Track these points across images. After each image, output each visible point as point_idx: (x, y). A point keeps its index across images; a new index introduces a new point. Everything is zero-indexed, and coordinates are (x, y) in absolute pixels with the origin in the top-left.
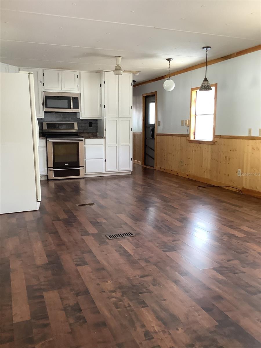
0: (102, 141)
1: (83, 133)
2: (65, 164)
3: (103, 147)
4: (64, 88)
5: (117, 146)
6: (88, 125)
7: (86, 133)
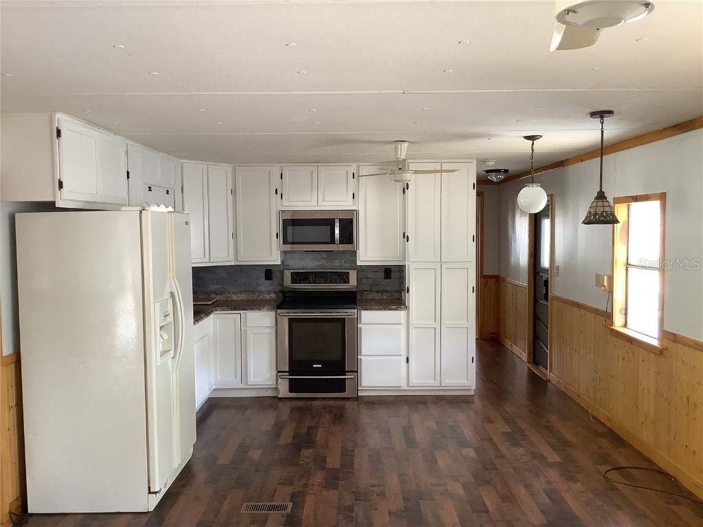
0: (400, 315)
1: (370, 291)
2: (314, 366)
3: (403, 329)
4: (324, 201)
5: (435, 328)
6: (382, 275)
7: (378, 292)
